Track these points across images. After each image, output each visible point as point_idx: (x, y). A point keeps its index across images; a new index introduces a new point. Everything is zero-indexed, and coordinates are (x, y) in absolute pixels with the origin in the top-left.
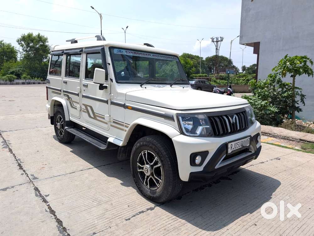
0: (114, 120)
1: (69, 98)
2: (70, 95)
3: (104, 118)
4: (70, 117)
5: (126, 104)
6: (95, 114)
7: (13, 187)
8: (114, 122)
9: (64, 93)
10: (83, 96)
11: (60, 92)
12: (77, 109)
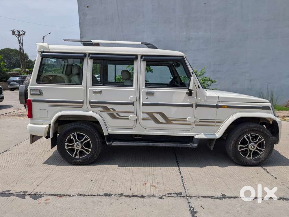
0: (200, 119)
1: (106, 109)
2: (109, 106)
3: (186, 121)
4: (109, 130)
5: (219, 105)
6: (169, 119)
8: (200, 121)
9: (91, 105)
10: (144, 104)
11: (81, 104)
12: (128, 119)
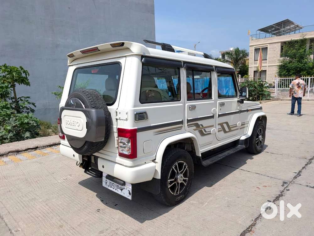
1: (198, 126)
2: (199, 123)
3: (236, 126)
5: (248, 109)
6: (230, 127)
7: (307, 186)
8: (241, 125)
9: (189, 124)
10: (219, 116)
11: (181, 125)
12: (210, 134)
